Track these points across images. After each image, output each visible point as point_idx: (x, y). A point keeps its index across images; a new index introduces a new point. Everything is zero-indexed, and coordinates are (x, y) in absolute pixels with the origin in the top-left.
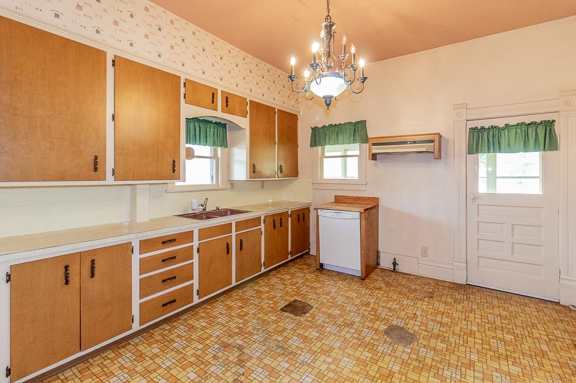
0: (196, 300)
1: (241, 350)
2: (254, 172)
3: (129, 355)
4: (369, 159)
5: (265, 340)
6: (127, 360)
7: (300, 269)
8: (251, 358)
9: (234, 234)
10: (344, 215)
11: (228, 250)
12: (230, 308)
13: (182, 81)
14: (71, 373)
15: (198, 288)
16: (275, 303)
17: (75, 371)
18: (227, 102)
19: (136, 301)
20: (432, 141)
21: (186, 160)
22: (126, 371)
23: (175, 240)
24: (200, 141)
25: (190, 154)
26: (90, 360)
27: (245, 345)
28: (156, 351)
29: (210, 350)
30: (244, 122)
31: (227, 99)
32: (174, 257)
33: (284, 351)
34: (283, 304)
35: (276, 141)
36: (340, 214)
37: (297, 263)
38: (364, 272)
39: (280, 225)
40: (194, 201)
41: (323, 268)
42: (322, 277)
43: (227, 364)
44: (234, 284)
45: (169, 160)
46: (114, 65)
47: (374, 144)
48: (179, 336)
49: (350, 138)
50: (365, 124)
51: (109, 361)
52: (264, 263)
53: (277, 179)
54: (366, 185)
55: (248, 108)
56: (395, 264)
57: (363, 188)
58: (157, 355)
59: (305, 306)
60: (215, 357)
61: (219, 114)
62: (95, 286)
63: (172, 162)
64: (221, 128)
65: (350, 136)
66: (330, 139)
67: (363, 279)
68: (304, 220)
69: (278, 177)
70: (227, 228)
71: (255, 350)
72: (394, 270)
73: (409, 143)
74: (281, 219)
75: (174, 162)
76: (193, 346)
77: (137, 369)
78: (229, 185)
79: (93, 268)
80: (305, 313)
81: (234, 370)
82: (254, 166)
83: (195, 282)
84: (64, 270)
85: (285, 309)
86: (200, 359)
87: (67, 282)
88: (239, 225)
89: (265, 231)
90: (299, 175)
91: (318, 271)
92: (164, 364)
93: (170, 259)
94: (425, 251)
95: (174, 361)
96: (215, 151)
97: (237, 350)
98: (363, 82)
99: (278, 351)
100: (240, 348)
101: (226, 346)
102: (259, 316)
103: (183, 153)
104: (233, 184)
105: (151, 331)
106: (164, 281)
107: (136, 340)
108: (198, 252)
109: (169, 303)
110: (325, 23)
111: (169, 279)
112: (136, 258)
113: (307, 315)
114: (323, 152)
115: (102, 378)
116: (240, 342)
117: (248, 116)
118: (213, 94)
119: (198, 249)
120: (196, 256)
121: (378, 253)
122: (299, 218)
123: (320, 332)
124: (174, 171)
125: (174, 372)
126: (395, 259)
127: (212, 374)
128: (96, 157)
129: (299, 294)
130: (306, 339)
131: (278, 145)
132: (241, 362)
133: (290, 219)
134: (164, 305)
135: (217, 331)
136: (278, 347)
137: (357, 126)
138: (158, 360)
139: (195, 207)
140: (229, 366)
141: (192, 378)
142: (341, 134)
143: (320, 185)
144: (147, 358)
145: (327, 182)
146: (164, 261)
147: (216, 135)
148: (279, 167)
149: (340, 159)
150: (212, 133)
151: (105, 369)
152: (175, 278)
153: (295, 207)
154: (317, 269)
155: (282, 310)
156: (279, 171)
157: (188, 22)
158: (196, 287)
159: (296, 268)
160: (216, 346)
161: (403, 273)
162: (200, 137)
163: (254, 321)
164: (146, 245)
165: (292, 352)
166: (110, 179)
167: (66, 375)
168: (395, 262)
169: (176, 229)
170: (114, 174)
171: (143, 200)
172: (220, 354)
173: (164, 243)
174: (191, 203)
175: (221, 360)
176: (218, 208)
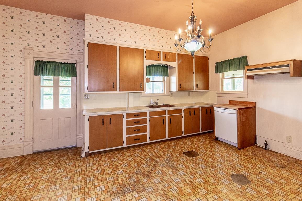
0: (148, 141)
1: (157, 163)
2: (180, 87)
3: (121, 154)
4: (246, 79)
5: (168, 162)
6: (119, 155)
7: (204, 138)
8: (159, 166)
9: (167, 115)
10: (227, 111)
11: (164, 122)
12: (162, 147)
13: (145, 51)
14: (104, 154)
15: (149, 136)
16: (182, 150)
17: (105, 154)
18: (165, 56)
19: (125, 136)
20: (288, 65)
21: (147, 83)
22: (118, 158)
23: (139, 115)
24: (155, 74)
25: (148, 80)
26: (110, 152)
27: (160, 161)
28: (129, 155)
29: (146, 160)
30: (175, 64)
31: (165, 55)
32: (139, 122)
33: (174, 168)
34: (186, 151)
35: (194, 71)
36: (225, 110)
37: (205, 135)
38: (239, 145)
39: (194, 114)
40: (152, 100)
41: (218, 140)
42: (214, 143)
43: (149, 166)
44: (167, 138)
45: (139, 83)
46: (119, 50)
47: (248, 70)
48: (138, 152)
49: (236, 67)
50: (247, 58)
51: (115, 154)
52: (184, 132)
53: (194, 90)
54: (248, 94)
55: (177, 58)
56: (266, 144)
57: (246, 96)
58: (128, 156)
59: (196, 154)
60: (146, 162)
61: (162, 62)
62: (111, 127)
63: (140, 84)
64: (165, 68)
65: (237, 66)
66: (226, 68)
67: (239, 149)
68: (211, 113)
69: (195, 90)
70: (164, 112)
71: (162, 164)
72: (266, 148)
73: (271, 67)
74: (194, 111)
75: (141, 84)
76: (141, 157)
77: (121, 158)
78: (170, 94)
79: (110, 121)
80: (193, 157)
81: (150, 168)
82: (180, 84)
83: (148, 133)
84: (102, 120)
85: (185, 153)
86: (141, 161)
87: (103, 124)
88: (169, 112)
89: (185, 116)
90: (209, 89)
91: (214, 141)
92: (129, 159)
93: (137, 122)
94: (289, 140)
95: (132, 159)
96: (164, 78)
97: (155, 162)
98: (211, 41)
99: (171, 167)
100: (157, 162)
101: (152, 160)
102: (172, 153)
103: (145, 80)
104: (172, 93)
105: (130, 149)
106: (135, 130)
107: (125, 150)
108: (149, 121)
109: (137, 139)
110: (191, 16)
111: (137, 130)
112: (125, 120)
113: (194, 158)
114: (223, 76)
115: (111, 158)
116: (158, 160)
117: (177, 61)
118: (158, 54)
119: (149, 120)
120: (148, 123)
121: (255, 136)
122: (207, 112)
123: (195, 166)
124: (141, 88)
125: (131, 163)
126: (266, 141)
127: (142, 167)
128: (114, 83)
129: (196, 148)
130: (186, 167)
131: (195, 74)
132: (154, 167)
133: (200, 112)
134: (135, 140)
135: (152, 154)
136: (172, 166)
137: (241, 60)
138: (128, 158)
139: (152, 103)
140: (149, 167)
141: (135, 166)
142: (231, 65)
143: (221, 94)
144: (125, 156)
145: (225, 92)
146: (135, 122)
147: (162, 71)
148: (196, 85)
149: (231, 79)
150: (161, 70)
151: (113, 156)
152: (139, 130)
153: (204, 105)
154: (214, 140)
155: (184, 153)
156: (196, 87)
157: (147, 26)
158: (148, 136)
159: (203, 137)
160: (149, 159)
161: (272, 151)
162: (155, 73)
163: (169, 154)
164: (128, 115)
165: (177, 169)
166: (118, 91)
167: (103, 154)
168: (266, 143)
169: (141, 110)
170: (119, 89)
171: (131, 99)
172: (149, 162)
173: (135, 115)
174: (150, 101)
175: (148, 164)
176: (163, 104)
